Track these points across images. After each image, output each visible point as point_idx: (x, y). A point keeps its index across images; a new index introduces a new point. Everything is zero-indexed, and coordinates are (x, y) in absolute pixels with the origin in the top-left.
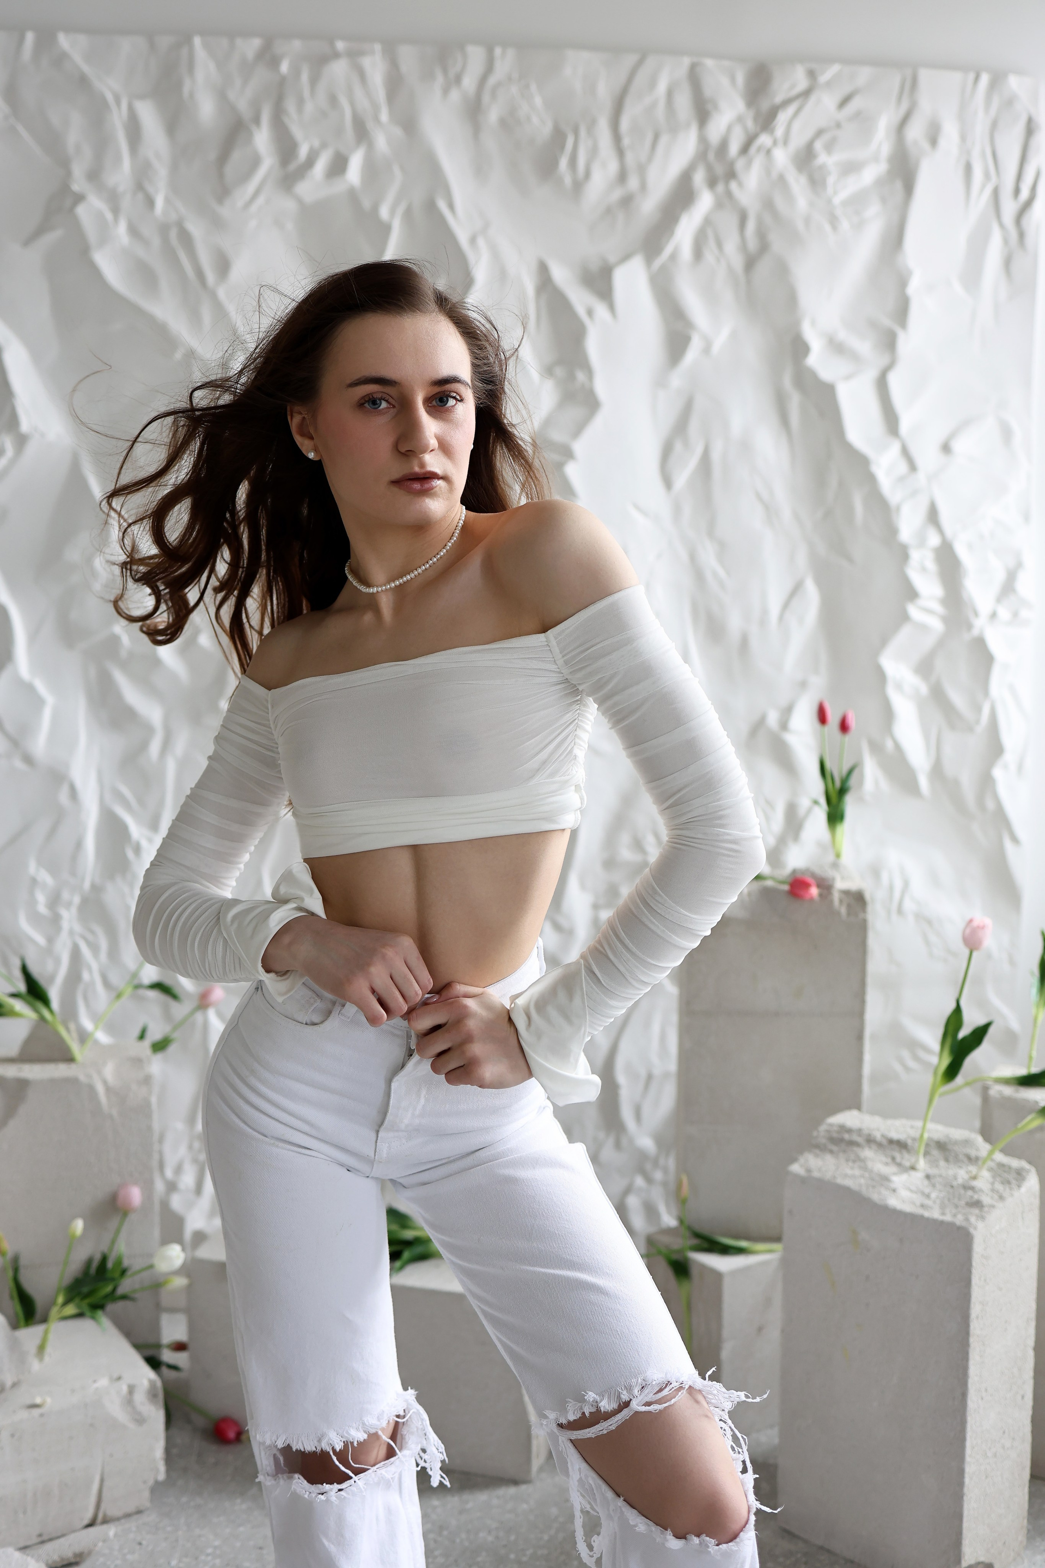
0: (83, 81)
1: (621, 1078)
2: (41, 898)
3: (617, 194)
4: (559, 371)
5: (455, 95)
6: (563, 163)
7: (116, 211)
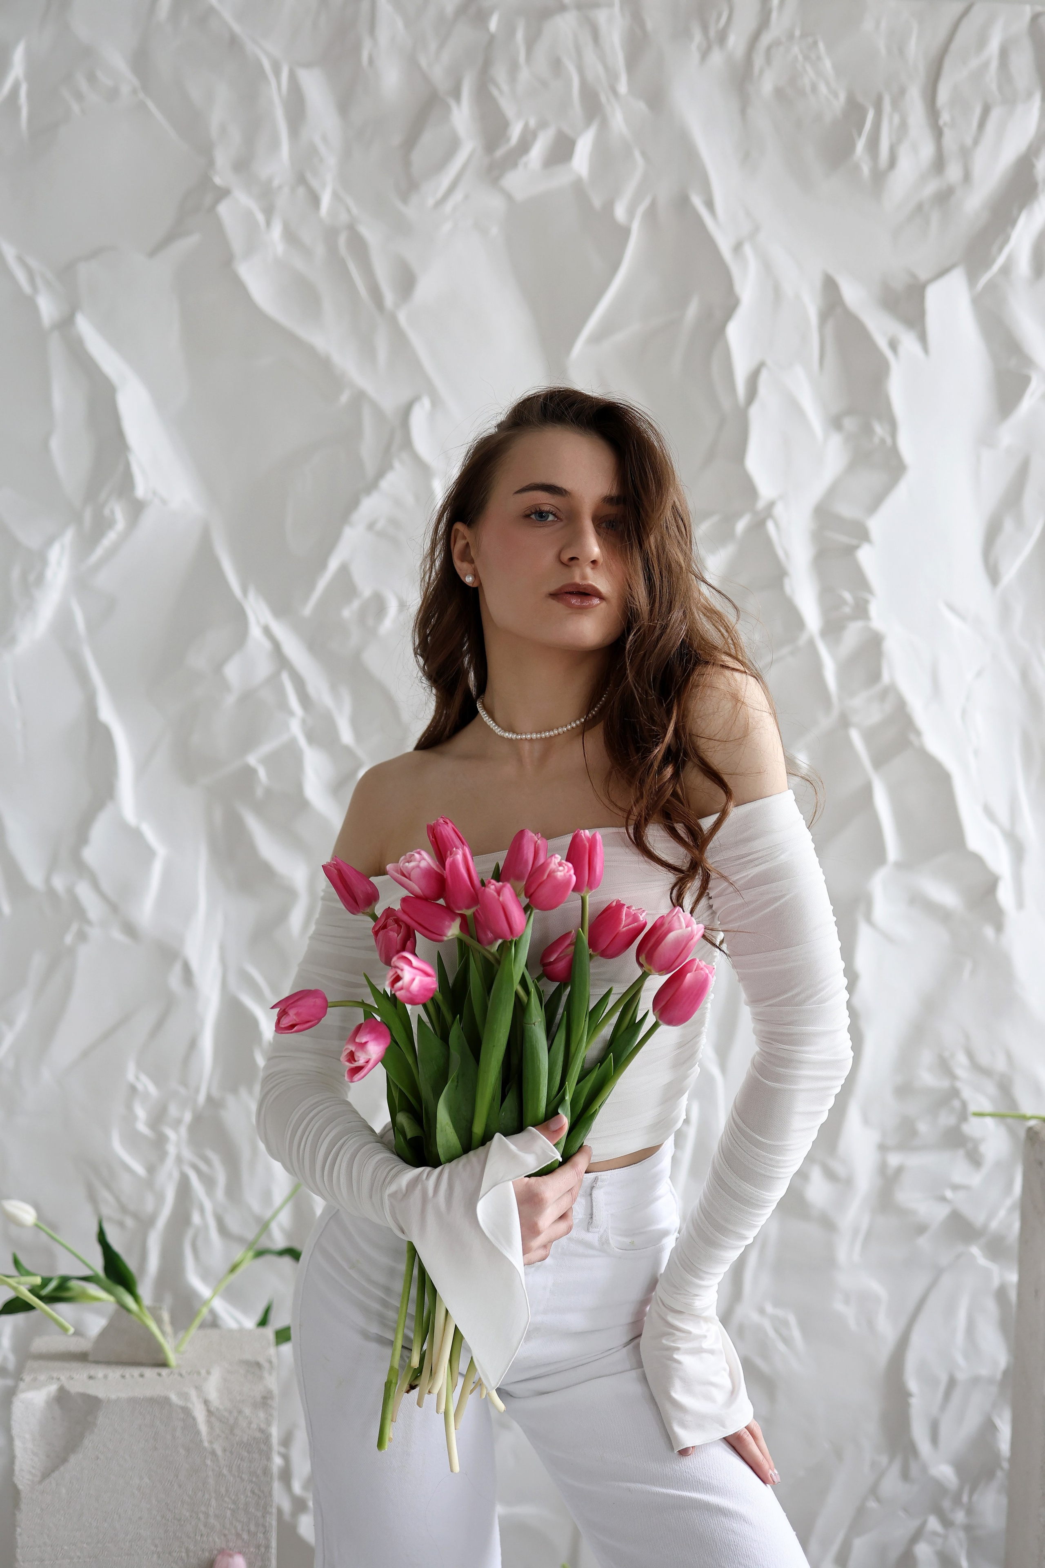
0: (234, 42)
1: (913, 1385)
2: (141, 1113)
3: (931, 187)
4: (849, 423)
5: (717, 58)
6: (861, 145)
7: (269, 212)
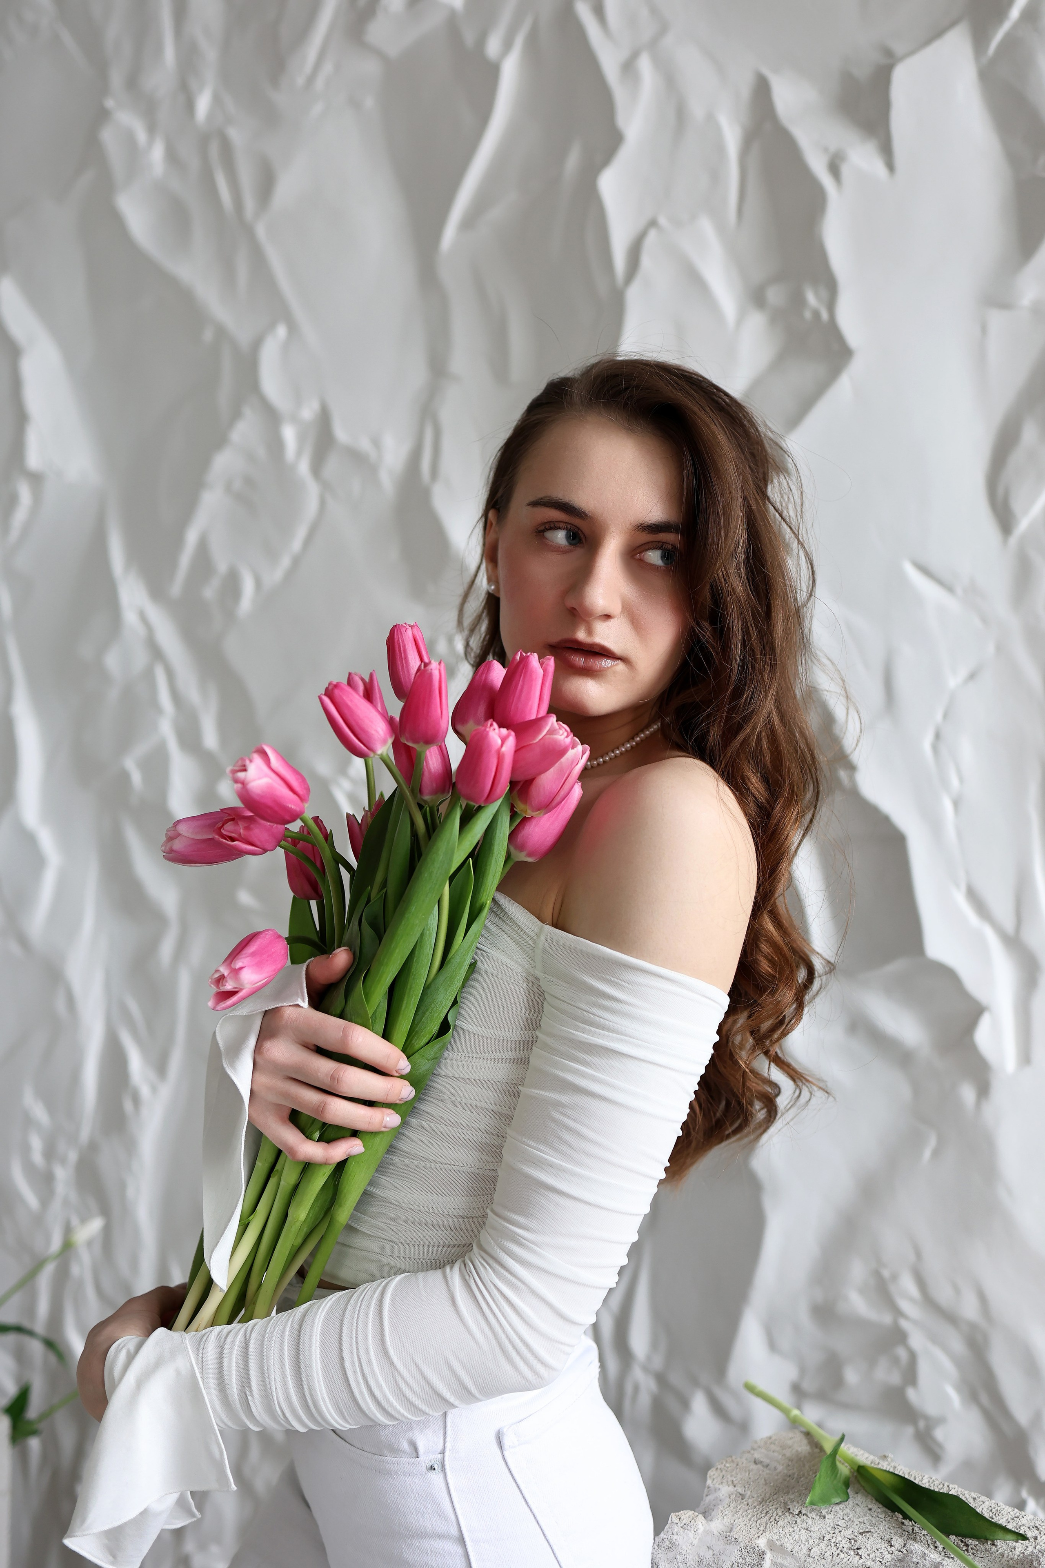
2: (36, 1144)
4: (775, 295)
7: (152, 129)
